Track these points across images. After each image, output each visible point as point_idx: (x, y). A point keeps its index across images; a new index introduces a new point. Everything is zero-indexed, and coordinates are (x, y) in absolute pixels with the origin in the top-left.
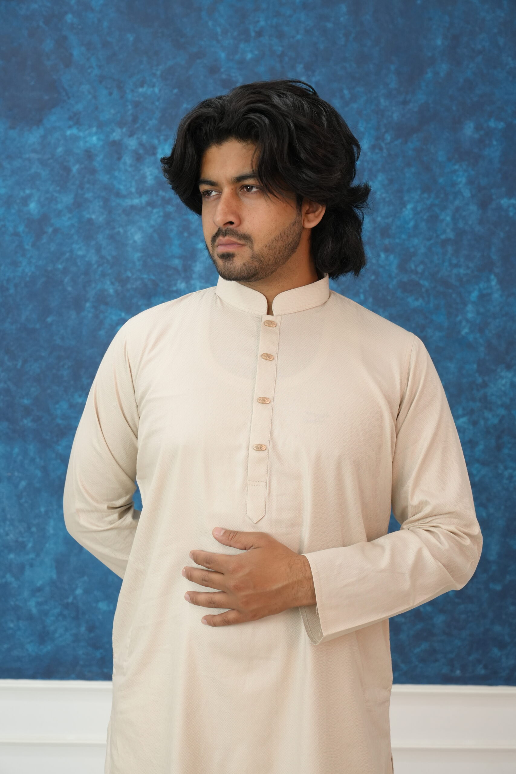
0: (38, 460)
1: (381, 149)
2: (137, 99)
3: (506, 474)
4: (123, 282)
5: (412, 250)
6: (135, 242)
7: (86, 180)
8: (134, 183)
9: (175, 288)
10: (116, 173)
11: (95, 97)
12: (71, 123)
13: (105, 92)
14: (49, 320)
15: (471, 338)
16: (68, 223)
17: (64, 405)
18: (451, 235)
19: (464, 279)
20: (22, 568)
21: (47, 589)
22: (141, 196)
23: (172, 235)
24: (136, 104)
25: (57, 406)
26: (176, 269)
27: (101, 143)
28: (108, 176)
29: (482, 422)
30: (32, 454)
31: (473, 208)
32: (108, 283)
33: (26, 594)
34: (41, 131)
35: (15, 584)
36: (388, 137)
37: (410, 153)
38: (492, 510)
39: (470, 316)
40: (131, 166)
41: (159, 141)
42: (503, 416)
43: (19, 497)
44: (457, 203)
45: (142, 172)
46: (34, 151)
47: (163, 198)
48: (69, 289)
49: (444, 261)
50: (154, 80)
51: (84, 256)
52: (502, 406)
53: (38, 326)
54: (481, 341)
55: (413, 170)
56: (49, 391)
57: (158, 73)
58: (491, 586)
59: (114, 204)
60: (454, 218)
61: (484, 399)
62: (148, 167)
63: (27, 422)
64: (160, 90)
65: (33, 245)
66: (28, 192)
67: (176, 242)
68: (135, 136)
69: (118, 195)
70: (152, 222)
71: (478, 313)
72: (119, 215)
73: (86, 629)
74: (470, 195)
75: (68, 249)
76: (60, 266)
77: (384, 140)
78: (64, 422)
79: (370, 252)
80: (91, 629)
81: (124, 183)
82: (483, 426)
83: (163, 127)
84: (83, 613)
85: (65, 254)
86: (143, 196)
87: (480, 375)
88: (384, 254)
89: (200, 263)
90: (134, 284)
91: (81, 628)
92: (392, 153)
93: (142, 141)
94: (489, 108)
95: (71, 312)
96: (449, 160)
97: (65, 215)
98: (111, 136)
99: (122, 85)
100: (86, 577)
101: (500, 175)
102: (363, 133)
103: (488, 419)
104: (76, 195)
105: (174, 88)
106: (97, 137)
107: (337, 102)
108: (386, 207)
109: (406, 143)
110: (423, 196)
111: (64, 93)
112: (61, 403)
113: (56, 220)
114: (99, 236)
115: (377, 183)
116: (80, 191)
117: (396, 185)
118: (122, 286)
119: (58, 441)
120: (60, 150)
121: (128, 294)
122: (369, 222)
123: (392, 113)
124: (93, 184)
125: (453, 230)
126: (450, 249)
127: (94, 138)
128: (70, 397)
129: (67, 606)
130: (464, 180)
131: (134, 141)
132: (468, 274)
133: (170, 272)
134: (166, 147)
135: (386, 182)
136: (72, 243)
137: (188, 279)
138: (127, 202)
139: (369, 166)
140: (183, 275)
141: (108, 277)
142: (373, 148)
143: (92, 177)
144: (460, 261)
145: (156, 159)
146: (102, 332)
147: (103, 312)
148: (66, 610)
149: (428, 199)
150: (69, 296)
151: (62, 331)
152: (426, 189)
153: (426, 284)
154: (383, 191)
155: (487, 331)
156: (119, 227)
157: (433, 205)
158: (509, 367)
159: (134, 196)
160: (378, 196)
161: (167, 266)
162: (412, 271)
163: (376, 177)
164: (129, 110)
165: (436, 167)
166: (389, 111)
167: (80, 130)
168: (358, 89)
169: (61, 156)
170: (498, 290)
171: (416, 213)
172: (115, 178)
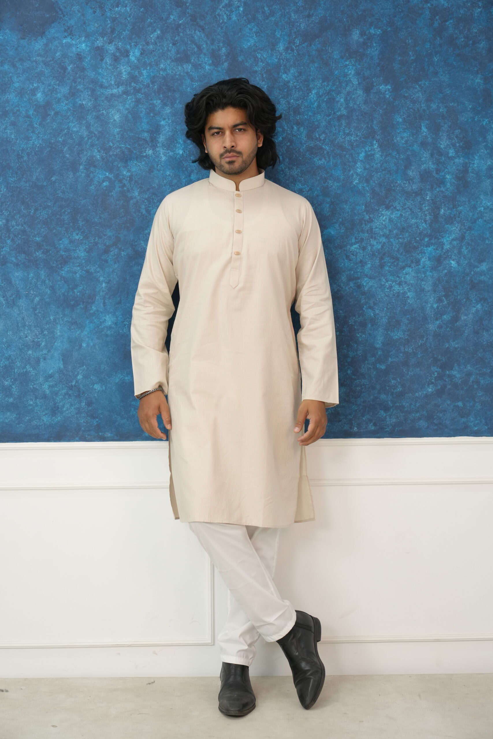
0: (47, 281)
1: (292, 50)
2: (114, 16)
3: (387, 284)
4: (107, 150)
5: (316, 123)
6: (115, 120)
7: (78, 76)
8: (113, 78)
9: (145, 154)
10: (100, 71)
11: (83, 15)
12: (66, 34)
13: (91, 11)
14: (53, 179)
15: (360, 187)
16: (66, 108)
17: (66, 241)
18: (344, 112)
19: (355, 144)
20: (38, 361)
21: (57, 375)
22: (118, 87)
23: (142, 115)
24: (114, 20)
25: (61, 242)
26: (144, 140)
27: (88, 49)
28: (94, 73)
29: (369, 248)
30: (43, 277)
31: (360, 92)
32: (96, 151)
33: (41, 379)
34: (44, 41)
35: (33, 373)
36: (297, 42)
37: (314, 52)
38: (377, 312)
39: (359, 170)
40: (111, 65)
41: (131, 46)
42: (384, 243)
43: (35, 309)
45: (118, 69)
46: (39, 55)
47: (135, 88)
48: (68, 156)
49: (339, 131)
50: (127, 2)
51: (77, 132)
52: (383, 235)
53: (45, 184)
54: (367, 188)
55: (316, 65)
56: (54, 231)
58: (378, 366)
59: (99, 93)
60: (346, 100)
61: (371, 231)
62: (123, 66)
63: (39, 254)
64: (130, 10)
65: (40, 125)
66: (35, 85)
67: (145, 120)
68: (113, 43)
69: (102, 86)
70: (127, 106)
71: (365, 169)
72: (103, 101)
73: (86, 404)
74: (357, 83)
75: (66, 127)
76: (60, 139)
77: (294, 43)
78: (66, 253)
79: (286, 126)
80: (89, 404)
81: (106, 78)
82: (370, 251)
83: (134, 36)
84: (83, 393)
85: (64, 130)
86: (120, 87)
87: (367, 214)
88: (296, 127)
89: (163, 135)
90: (114, 152)
91: (82, 404)
92: (301, 53)
93: (118, 47)
94: (370, 20)
95: (69, 173)
96: (342, 57)
97: (63, 102)
98: (95, 43)
99: (103, 6)
100: (84, 367)
101: (379, 68)
102: (280, 39)
103: (373, 246)
104: (71, 87)
105: (141, 8)
106: (85, 44)
107: (260, 16)
108: (297, 93)
109: (311, 45)
110: (323, 84)
111: (60, 12)
112: (63, 240)
113: (57, 106)
114: (88, 117)
115: (290, 75)
116: (73, 84)
117: (304, 77)
118: (106, 153)
119: (62, 267)
120: (58, 54)
121: (111, 159)
122: (285, 103)
123: (300, 24)
124: (83, 79)
125: (345, 108)
126: (343, 122)
127: (83, 45)
128: (69, 235)
129: (71, 388)
130: (353, 72)
131: (112, 47)
132: (357, 140)
133: (141, 142)
134: (136, 51)
135: (296, 74)
136: (69, 123)
137: (154, 147)
138: (109, 91)
139: (284, 63)
140: (150, 145)
141: (96, 147)
142: (287, 49)
143: (83, 73)
144: (351, 131)
145: (129, 60)
146: (92, 187)
147: (93, 172)
148: (71, 391)
149: (327, 86)
150: (68, 161)
151: (63, 187)
152: (326, 79)
153: (327, 148)
154: (294, 81)
155: (371, 181)
156: (103, 110)
157: (330, 90)
158: (388, 208)
159: (114, 87)
160: (291, 84)
161: (139, 138)
162: (316, 139)
163: (289, 70)
164: (108, 24)
165: (333, 62)
166: (297, 22)
167: (73, 39)
168: (275, 6)
169: (59, 59)
170: (378, 151)
171: (319, 96)
172: (99, 74)
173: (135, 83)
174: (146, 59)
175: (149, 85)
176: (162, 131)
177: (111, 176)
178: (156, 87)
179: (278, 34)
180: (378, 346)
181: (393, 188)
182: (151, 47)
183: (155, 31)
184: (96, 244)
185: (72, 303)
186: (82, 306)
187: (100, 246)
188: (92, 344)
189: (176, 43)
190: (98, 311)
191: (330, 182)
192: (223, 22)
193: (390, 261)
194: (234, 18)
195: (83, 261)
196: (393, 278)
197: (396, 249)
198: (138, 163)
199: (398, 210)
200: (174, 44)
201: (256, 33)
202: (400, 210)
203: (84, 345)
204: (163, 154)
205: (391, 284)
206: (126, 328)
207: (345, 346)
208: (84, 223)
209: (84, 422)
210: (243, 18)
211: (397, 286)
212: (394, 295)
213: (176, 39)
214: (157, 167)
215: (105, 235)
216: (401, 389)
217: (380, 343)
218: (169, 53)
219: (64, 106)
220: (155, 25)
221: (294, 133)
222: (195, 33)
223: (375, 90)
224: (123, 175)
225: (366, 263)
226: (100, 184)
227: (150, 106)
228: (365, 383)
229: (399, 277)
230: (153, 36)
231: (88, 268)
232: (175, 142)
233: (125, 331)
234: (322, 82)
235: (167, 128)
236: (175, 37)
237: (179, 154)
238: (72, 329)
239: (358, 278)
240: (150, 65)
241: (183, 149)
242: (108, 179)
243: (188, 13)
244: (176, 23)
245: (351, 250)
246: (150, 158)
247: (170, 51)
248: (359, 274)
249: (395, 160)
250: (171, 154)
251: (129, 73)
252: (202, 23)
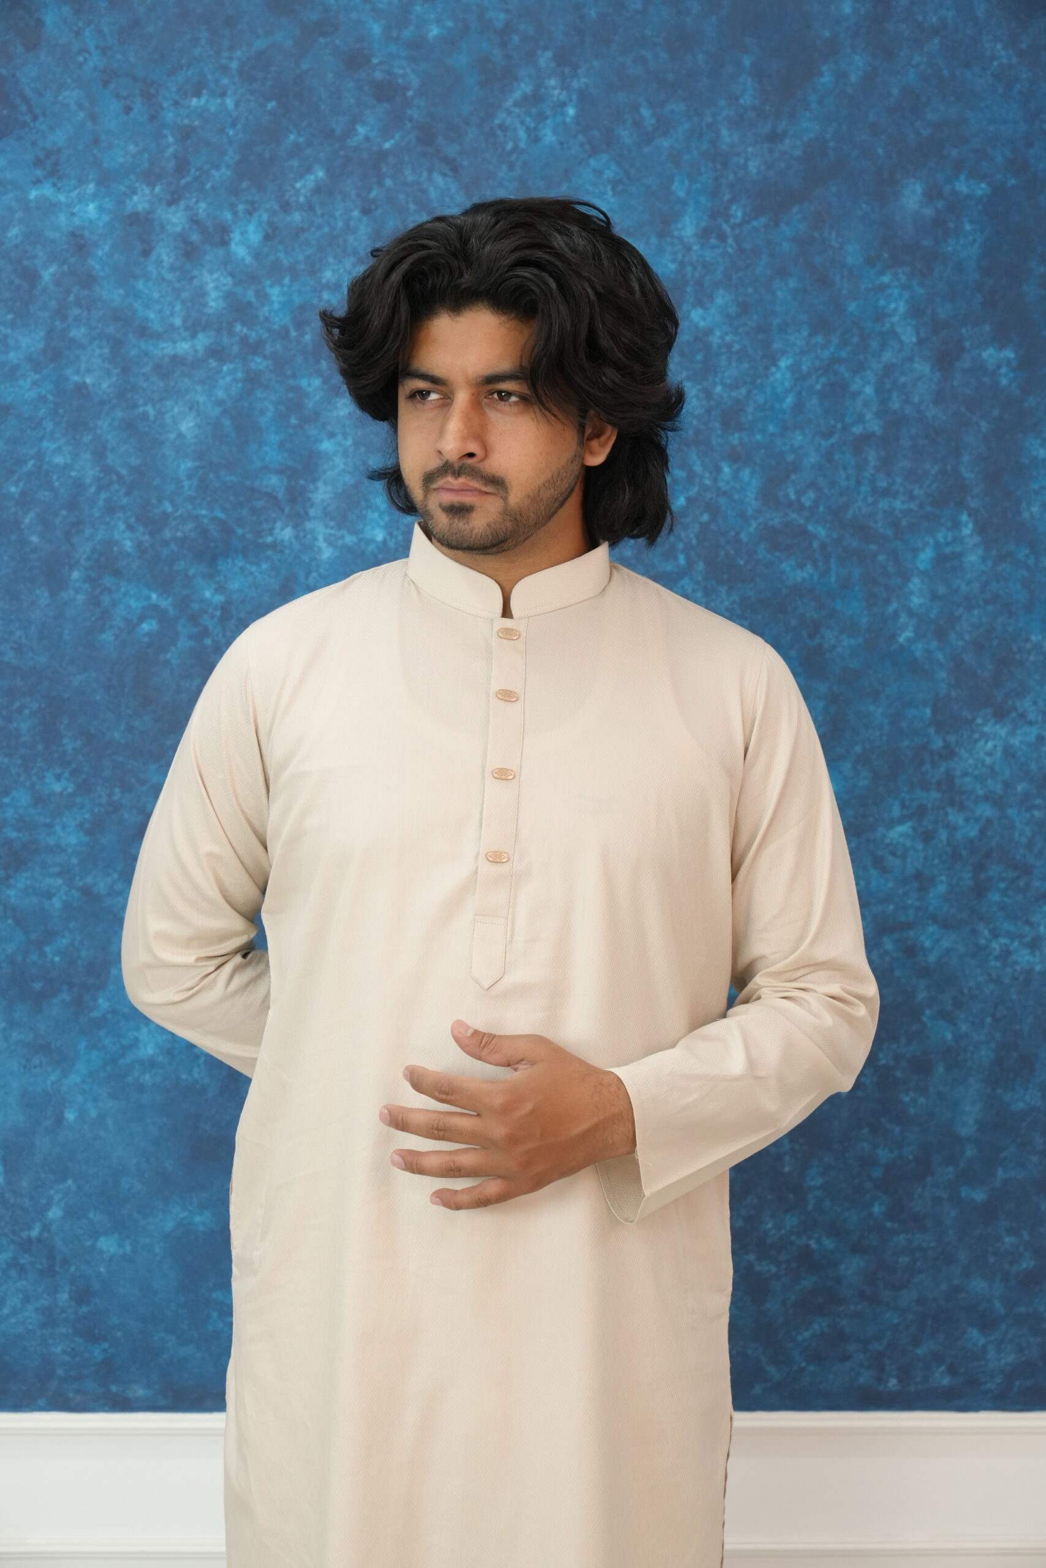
1: (722, 237)
2: (186, 122)
3: (995, 946)
4: (155, 524)
5: (790, 458)
6: (180, 435)
7: (71, 298)
8: (178, 308)
9: (269, 539)
10: (140, 285)
11: (93, 117)
12: (39, 173)
13: (115, 106)
15: (918, 650)
16: (33, 394)
17: (23, 798)
18: (875, 426)
19: (904, 523)
22: (194, 336)
23: (264, 421)
24: (185, 134)
25: (6, 800)
26: (271, 497)
27: (106, 218)
28: (121, 291)
29: (943, 835)
31: (922, 367)
32: (122, 526)
36: (737, 212)
37: (786, 246)
38: (964, 1028)
39: (916, 601)
40: (172, 269)
41: (235, 214)
42: (989, 821)
44: (887, 356)
45: (196, 282)
47: (244, 340)
48: (34, 539)
49: (859, 483)
50: (225, 81)
51: (66, 467)
52: (986, 798)
54: (940, 656)
55: (792, 283)
57: (234, 65)
58: (964, 1192)
59: (134, 352)
60: (880, 389)
61: (948, 783)
62: (211, 272)
64: (237, 105)
67: (273, 438)
68: (182, 204)
69: (144, 331)
70: (220, 394)
71: (934, 596)
72: (146, 377)
73: (71, 1298)
74: (914, 339)
75: (32, 452)
76: (13, 489)
77: (728, 218)
78: (21, 835)
79: (698, 462)
80: (82, 1296)
81: (157, 307)
82: (945, 843)
83: (244, 185)
84: (65, 1262)
85: (26, 462)
86: (200, 336)
87: (937, 732)
88: (730, 467)
89: (326, 484)
90: (177, 530)
91: (58, 1296)
92: (747, 246)
93: (197, 214)
94: (954, 153)
95: (38, 591)
96: (870, 262)
97: (24, 376)
98: (128, 202)
99: (152, 91)
100: (70, 1182)
101: (979, 298)
102: (684, 203)
103: (956, 828)
104: (50, 332)
105: (269, 100)
106: (97, 203)
107: (626, 135)
108: (734, 364)
109: (777, 225)
110: (814, 340)
111: (23, 108)
112: (14, 793)
113: (6, 388)
114: (100, 423)
115: (713, 311)
116: (58, 323)
117: (755, 317)
118: (152, 534)
119: (8, 878)
120: (14, 232)
121: (165, 552)
122: (697, 396)
123: (747, 160)
124: (89, 309)
125: (878, 415)
126: (872, 456)
127: (91, 207)
128: (34, 779)
129: (27, 1246)
130: (902, 307)
131: (179, 215)
132: (911, 511)
133: (259, 504)
134: (251, 228)
135: (733, 310)
136: (41, 439)
137: (298, 519)
138: (163, 349)
139: (697, 274)
140: (287, 511)
141: (121, 515)
142: (704, 234)
143: (86, 292)
144: (894, 483)
145: (228, 254)
146: (107, 637)
147: (109, 591)
148: (26, 1256)
149: (824, 347)
150: (34, 556)
151: (18, 633)
152: (820, 325)
153: (821, 531)
154: (726, 328)
155: (953, 636)
156: (145, 404)
157: (834, 360)
158: (1000, 715)
159: (179, 334)
160: (715, 340)
161: (253, 490)
162: (790, 504)
163: (711, 298)
164: (168, 146)
165: (842, 277)
166: (738, 154)
167: (59, 189)
168: (672, 106)
169: (16, 246)
170: (976, 545)
171: (799, 376)
172: (137, 295)
173: (244, 324)
174: (281, 255)
175: (287, 332)
176: (324, 471)
177: (166, 603)
178: (308, 338)
179: (679, 189)
180: (964, 1132)
181: (1018, 657)
182: (297, 217)
183: (309, 170)
184: (116, 808)
185: (38, 986)
186: (65, 996)
187: (126, 816)
188: (93, 1113)
189: (373, 206)
190: (114, 1012)
191: (828, 634)
192: (516, 147)
193: (1004, 875)
194: (549, 137)
195: (75, 861)
196: (1012, 929)
197: (1024, 840)
198: (248, 566)
199: (1030, 723)
200: (366, 211)
201: (615, 183)
202: (1036, 722)
203: (70, 1116)
204: (326, 540)
205: (1006, 945)
206: (199, 1066)
207: (866, 1130)
208: (79, 743)
209: (64, 1352)
210: (575, 137)
211: (1026, 951)
212: (1015, 979)
213: (373, 195)
214: (307, 577)
215: (143, 783)
216: (1032, 1263)
217: (971, 1122)
218: (351, 238)
219: (29, 390)
220: (309, 151)
221: (721, 484)
222: (430, 179)
223: (965, 362)
224: (202, 601)
225: (932, 880)
226: (131, 626)
227: (291, 395)
228: (924, 1245)
229: (1028, 922)
230: (305, 185)
231: (89, 880)
232: (363, 504)
233: (196, 1075)
234: (811, 335)
235: (339, 462)
236: (370, 190)
237: (373, 541)
238: (35, 1067)
239: (909, 926)
240: (293, 272)
241: (386, 527)
242: (155, 611)
243: (411, 120)
244: (375, 148)
245: (887, 841)
246: (287, 551)
247: (355, 232)
248: (911, 912)
249: (1025, 573)
250: (350, 539)
251: (229, 296)
252: (451, 150)
